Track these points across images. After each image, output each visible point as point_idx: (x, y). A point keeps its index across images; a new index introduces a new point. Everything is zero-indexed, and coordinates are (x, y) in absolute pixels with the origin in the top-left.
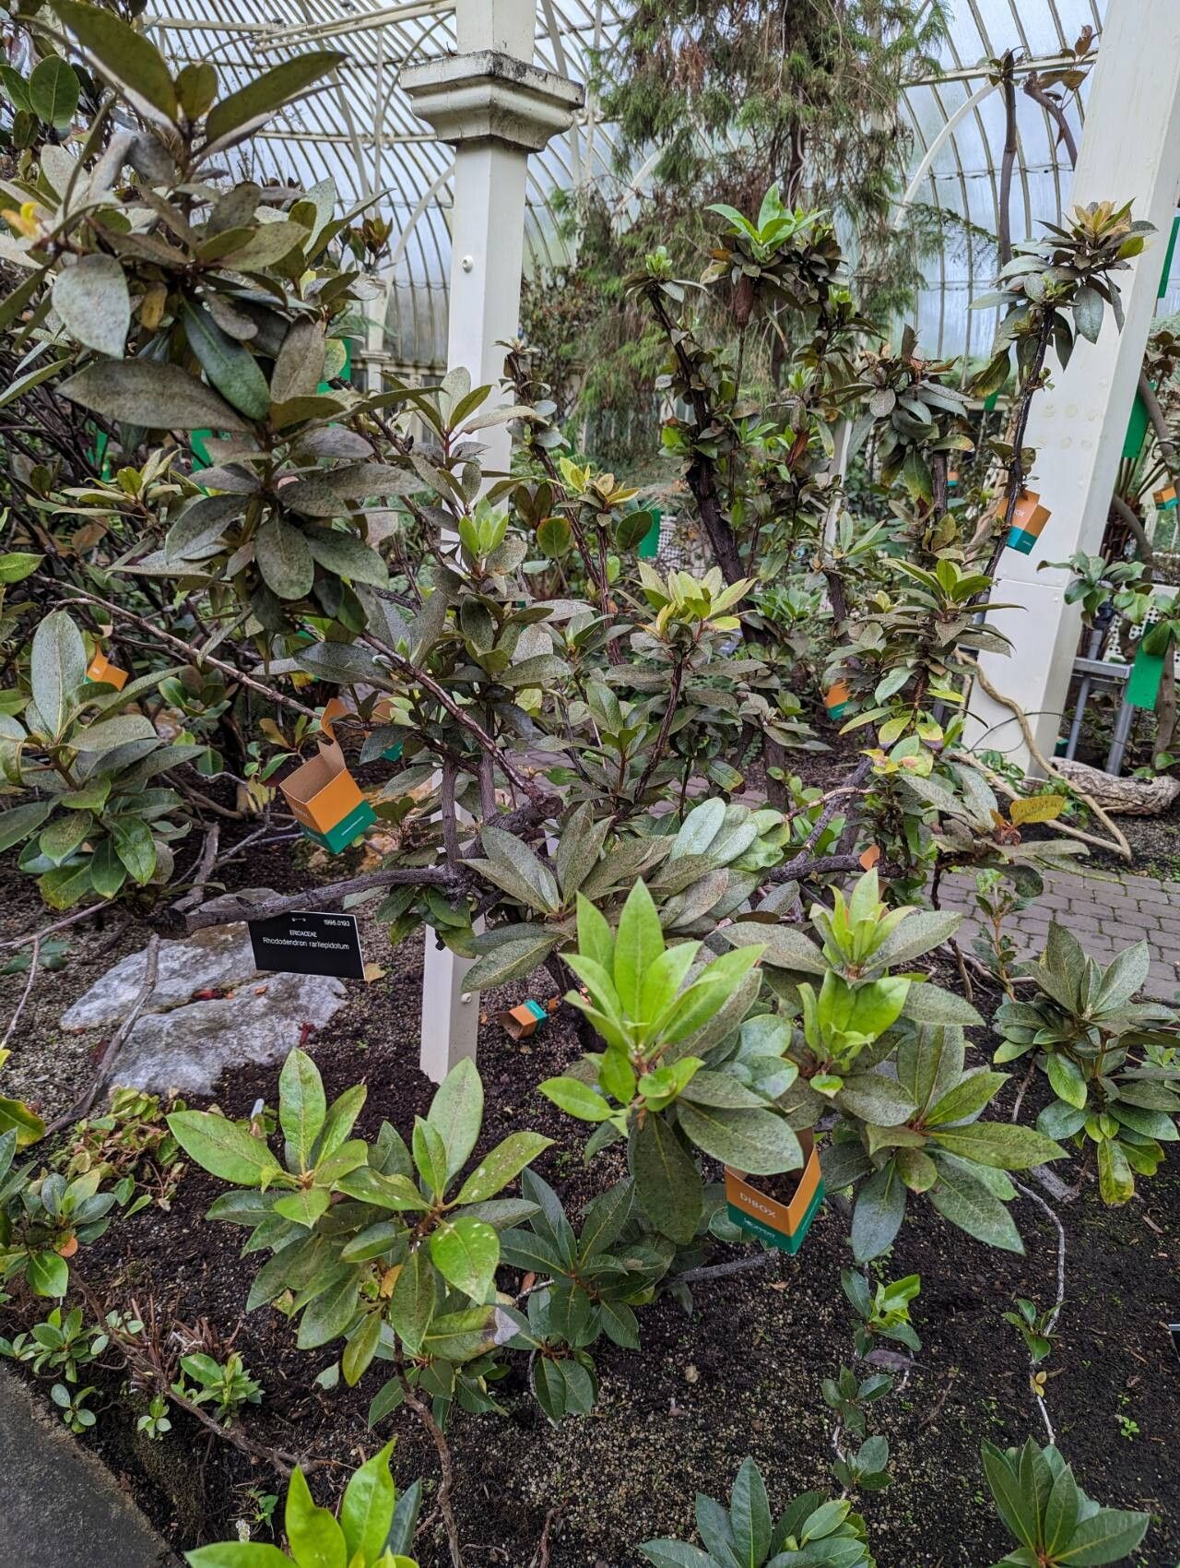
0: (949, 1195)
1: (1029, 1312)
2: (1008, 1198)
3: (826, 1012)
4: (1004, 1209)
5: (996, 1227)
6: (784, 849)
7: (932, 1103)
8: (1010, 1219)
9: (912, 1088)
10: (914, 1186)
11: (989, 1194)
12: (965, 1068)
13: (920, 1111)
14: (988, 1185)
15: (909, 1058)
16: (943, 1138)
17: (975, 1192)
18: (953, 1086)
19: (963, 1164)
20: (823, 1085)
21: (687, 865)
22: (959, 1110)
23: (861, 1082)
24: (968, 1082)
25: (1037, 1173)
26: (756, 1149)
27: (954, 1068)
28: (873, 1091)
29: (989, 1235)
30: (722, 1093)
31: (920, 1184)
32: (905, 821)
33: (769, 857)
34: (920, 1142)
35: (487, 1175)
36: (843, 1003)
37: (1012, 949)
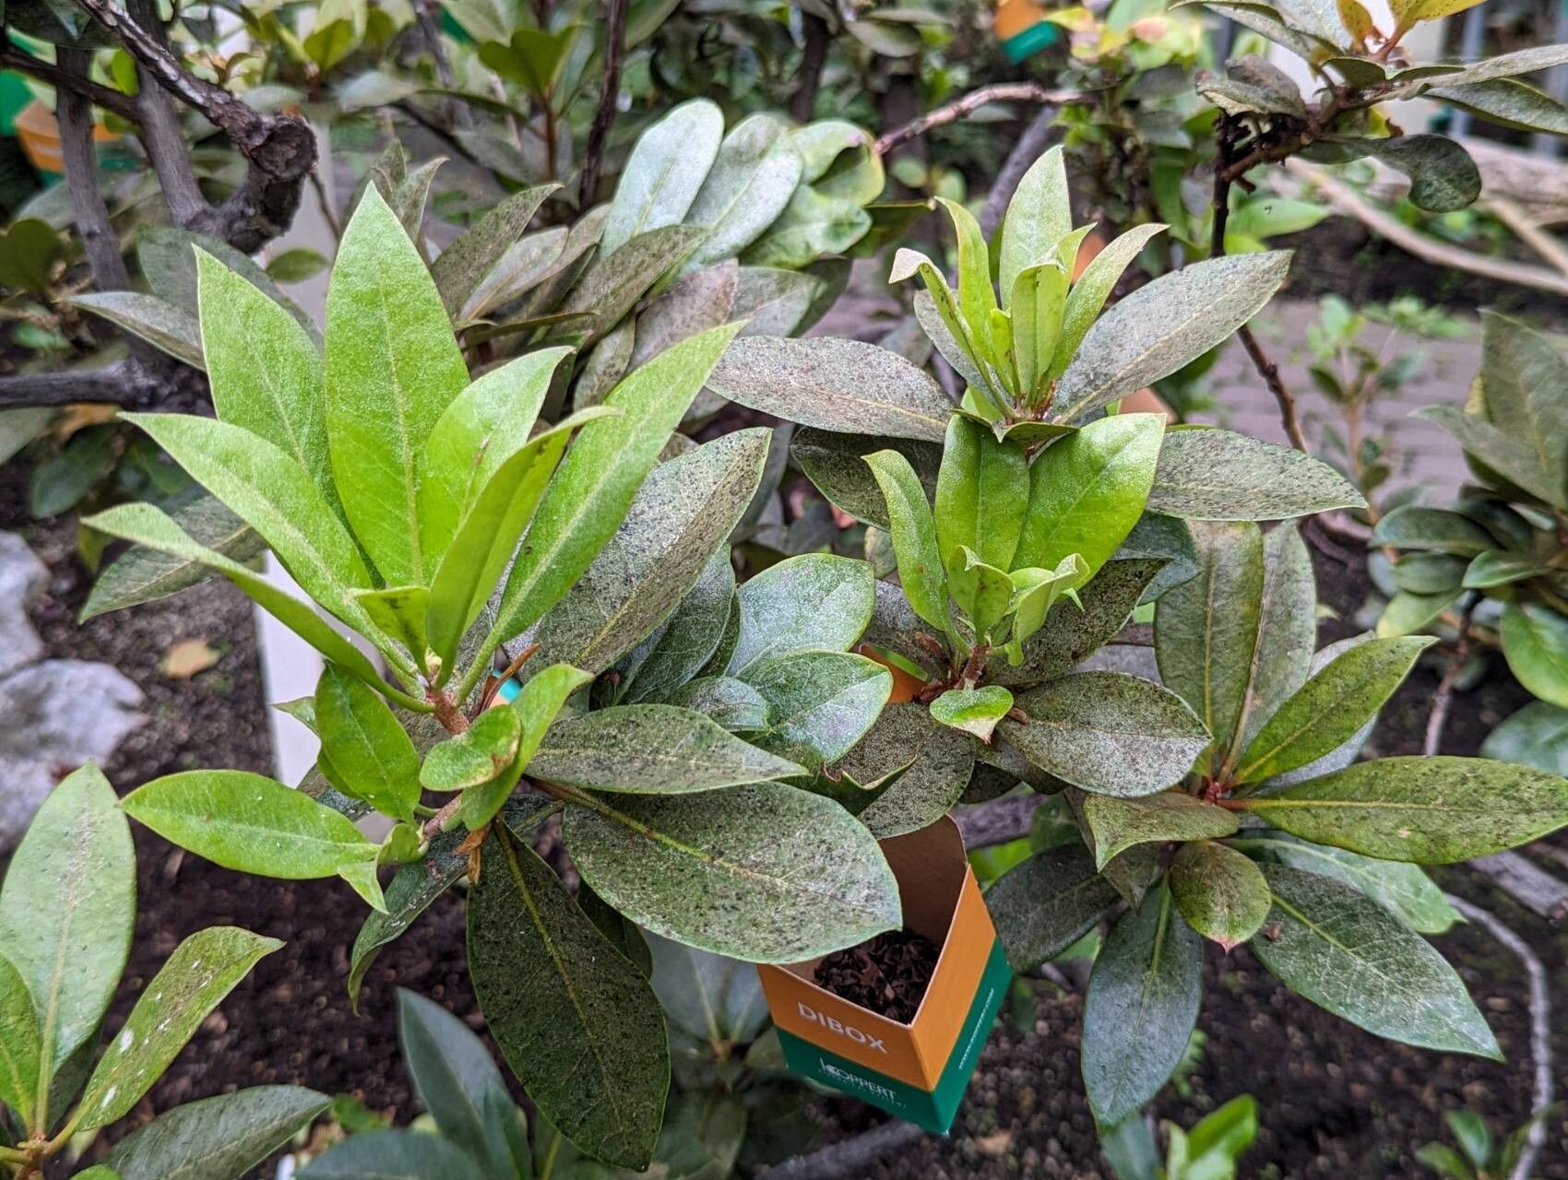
0: (1303, 943)
1: (1475, 1144)
2: (1437, 927)
3: (952, 526)
4: (1435, 957)
5: (1421, 1003)
6: (871, 210)
7: (1248, 730)
8: (1453, 979)
9: (1198, 700)
10: (1217, 933)
11: (1397, 926)
12: (1320, 647)
13: (1221, 752)
14: (1392, 905)
15: (1184, 632)
16: (1281, 811)
17: (1364, 925)
18: (1296, 684)
19: (1329, 864)
20: (962, 712)
21: (635, 259)
22: (1314, 741)
23: (1066, 696)
24: (1330, 670)
25: (1486, 863)
26: (774, 896)
27: (1294, 643)
28: (1099, 716)
29: (1406, 1024)
30: (669, 757)
31: (1233, 926)
32: (1152, 165)
33: (837, 228)
34: (1222, 823)
35: (137, 1044)
36: (1001, 498)
37: (1382, 461)
